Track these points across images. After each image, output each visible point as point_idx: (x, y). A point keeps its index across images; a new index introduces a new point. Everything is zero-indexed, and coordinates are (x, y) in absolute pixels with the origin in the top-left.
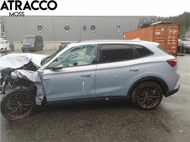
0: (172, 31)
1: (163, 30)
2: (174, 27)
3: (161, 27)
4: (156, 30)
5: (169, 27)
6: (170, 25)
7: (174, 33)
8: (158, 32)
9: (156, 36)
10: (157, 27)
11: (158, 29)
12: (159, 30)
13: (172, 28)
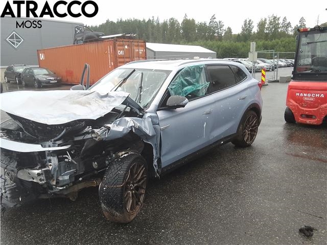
0: (138, 50)
1: (126, 47)
2: (140, 44)
3: (124, 43)
4: (118, 48)
5: (134, 43)
6: (134, 41)
7: (140, 53)
8: (120, 50)
9: (119, 58)
10: (118, 43)
11: (119, 45)
12: (121, 48)
13: (138, 46)
